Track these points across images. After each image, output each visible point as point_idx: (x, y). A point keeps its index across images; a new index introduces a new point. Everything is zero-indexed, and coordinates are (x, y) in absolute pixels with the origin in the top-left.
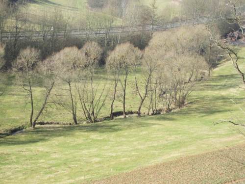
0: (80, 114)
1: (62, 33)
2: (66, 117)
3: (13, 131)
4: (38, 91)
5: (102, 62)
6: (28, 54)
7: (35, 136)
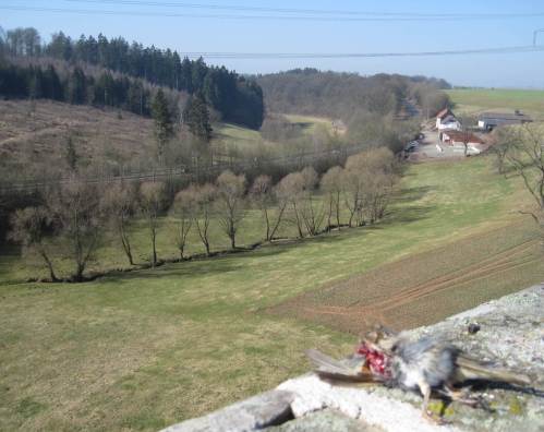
0: (305, 230)
1: (265, 162)
2: (293, 232)
3: (255, 246)
4: (272, 212)
5: (317, 186)
6: (262, 181)
7: (275, 249)
